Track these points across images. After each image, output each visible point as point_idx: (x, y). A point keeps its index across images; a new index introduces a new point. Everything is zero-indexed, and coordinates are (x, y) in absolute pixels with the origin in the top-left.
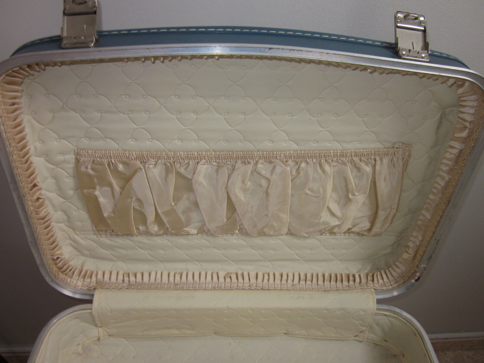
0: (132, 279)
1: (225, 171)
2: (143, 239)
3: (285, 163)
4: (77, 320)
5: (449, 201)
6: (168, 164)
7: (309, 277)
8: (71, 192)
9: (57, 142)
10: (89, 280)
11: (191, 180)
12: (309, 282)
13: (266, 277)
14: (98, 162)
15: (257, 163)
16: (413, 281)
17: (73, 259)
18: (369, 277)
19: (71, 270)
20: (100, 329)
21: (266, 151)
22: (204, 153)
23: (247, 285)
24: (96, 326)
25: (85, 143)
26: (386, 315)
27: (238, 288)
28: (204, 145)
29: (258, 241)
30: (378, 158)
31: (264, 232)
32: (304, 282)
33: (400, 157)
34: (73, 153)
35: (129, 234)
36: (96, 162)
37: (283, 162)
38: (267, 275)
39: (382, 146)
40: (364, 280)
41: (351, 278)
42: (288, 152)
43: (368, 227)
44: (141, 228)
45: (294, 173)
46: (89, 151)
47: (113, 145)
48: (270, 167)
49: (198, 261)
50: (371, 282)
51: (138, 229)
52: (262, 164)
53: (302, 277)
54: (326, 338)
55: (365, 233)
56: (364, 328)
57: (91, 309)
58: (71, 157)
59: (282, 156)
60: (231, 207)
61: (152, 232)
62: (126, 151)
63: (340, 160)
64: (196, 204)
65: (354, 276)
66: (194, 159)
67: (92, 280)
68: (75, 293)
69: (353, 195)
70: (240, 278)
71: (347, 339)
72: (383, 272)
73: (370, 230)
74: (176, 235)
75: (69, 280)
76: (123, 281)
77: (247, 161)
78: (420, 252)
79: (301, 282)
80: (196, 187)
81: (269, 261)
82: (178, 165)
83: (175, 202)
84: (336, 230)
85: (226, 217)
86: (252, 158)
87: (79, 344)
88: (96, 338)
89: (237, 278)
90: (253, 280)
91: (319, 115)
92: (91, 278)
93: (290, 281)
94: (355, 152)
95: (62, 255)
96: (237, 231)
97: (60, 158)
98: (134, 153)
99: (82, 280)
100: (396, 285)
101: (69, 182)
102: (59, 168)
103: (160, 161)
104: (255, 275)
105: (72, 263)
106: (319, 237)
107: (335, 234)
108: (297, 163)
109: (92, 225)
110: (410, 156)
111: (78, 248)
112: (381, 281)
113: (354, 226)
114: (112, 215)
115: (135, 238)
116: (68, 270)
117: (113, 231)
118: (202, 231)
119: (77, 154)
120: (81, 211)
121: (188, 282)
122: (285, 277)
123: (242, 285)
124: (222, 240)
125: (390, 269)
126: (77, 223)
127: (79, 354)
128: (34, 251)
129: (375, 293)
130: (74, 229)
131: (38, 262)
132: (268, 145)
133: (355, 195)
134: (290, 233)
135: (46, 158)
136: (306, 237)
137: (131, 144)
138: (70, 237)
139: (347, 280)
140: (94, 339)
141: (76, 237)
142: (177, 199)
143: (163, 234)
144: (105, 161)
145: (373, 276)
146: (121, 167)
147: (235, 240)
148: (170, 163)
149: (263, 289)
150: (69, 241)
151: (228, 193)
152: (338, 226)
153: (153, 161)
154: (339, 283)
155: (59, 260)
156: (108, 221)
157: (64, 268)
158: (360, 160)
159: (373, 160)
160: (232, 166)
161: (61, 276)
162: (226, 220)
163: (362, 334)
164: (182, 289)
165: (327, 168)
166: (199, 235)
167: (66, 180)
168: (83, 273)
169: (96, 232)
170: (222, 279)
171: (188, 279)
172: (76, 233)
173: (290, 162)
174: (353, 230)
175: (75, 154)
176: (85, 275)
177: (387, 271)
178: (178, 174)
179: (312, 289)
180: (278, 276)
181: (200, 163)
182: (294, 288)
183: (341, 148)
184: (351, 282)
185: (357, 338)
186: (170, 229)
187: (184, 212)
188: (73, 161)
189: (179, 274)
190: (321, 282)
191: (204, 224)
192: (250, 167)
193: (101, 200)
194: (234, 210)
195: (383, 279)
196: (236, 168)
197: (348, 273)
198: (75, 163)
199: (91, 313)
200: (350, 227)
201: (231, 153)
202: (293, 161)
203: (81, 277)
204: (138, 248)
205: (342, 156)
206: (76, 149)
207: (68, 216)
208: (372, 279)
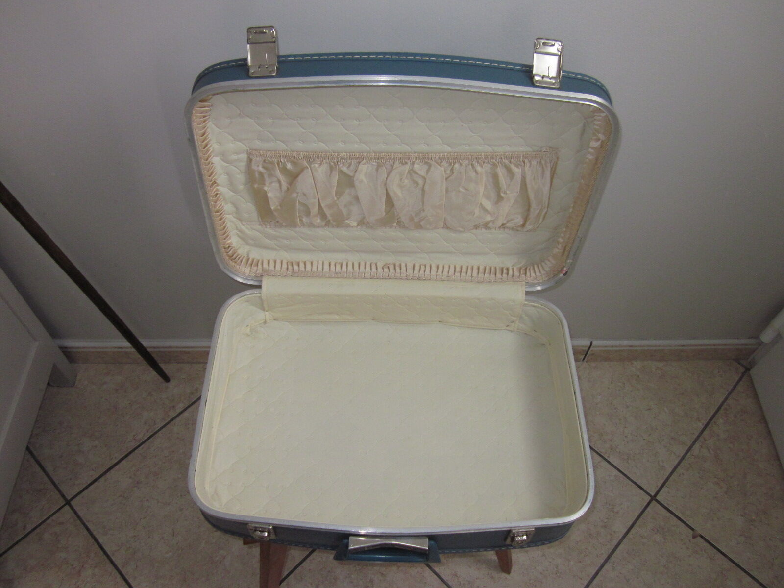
0: (296, 267)
1: (384, 171)
2: (306, 231)
3: (440, 164)
4: (247, 303)
5: (588, 202)
6: (332, 164)
7: (464, 269)
8: (241, 187)
9: (232, 143)
10: (255, 268)
11: (353, 177)
12: (463, 274)
13: (423, 268)
14: (269, 161)
15: (413, 163)
16: (561, 275)
17: (239, 248)
18: (522, 271)
19: (239, 259)
20: (267, 313)
21: (422, 153)
22: (365, 154)
23: (404, 275)
24: (263, 309)
25: (258, 144)
26: (534, 306)
27: (395, 278)
28: (365, 147)
29: (416, 234)
30: (526, 161)
31: (421, 226)
32: (459, 274)
33: (548, 161)
34: (245, 153)
35: (292, 224)
36: (266, 161)
37: (437, 163)
38: (424, 267)
39: (531, 150)
40: (517, 274)
41: (505, 271)
42: (442, 154)
43: (522, 223)
44: (305, 219)
45: (448, 172)
46: (261, 152)
47: (283, 146)
48: (426, 167)
49: (357, 251)
50: (524, 276)
51: (301, 220)
52: (418, 164)
53: (458, 269)
54: (477, 327)
55: (519, 229)
56: (514, 318)
57: (261, 294)
58: (244, 156)
59: (437, 157)
60: (390, 202)
61: (315, 224)
62: (294, 152)
63: (491, 161)
64: (357, 199)
65: (508, 269)
66: (356, 159)
67: (258, 268)
68: (244, 279)
69: (505, 193)
70: (397, 268)
71: (499, 329)
72: (536, 266)
73: (523, 226)
74: (338, 226)
75: (238, 266)
76: (287, 269)
77: (405, 161)
78: (568, 249)
79: (456, 274)
80: (357, 183)
81: (426, 253)
82: (341, 165)
83: (338, 197)
84: (490, 225)
85: (385, 211)
86: (409, 159)
87: (248, 326)
88: (263, 321)
89: (395, 269)
90: (410, 271)
91: (470, 122)
92: (257, 266)
93: (445, 273)
94: (504, 155)
95: (232, 244)
96: (395, 224)
97: (235, 157)
98: (301, 153)
99: (250, 268)
100: (547, 279)
101: (240, 178)
102: (233, 166)
103: (325, 161)
104: (412, 267)
105: (240, 252)
106: (474, 231)
107: (490, 228)
108: (450, 164)
109: (258, 218)
110: (558, 158)
111: (244, 238)
112: (533, 274)
113: (508, 222)
114: (279, 207)
115: (298, 229)
116: (237, 258)
117: (278, 222)
118: (362, 223)
119: (249, 154)
120: (249, 204)
121: (348, 271)
122: (440, 269)
123: (399, 275)
124: (380, 232)
125: (543, 264)
126: (245, 214)
127: (248, 335)
128: (212, 241)
129: (526, 285)
130: (241, 220)
131: (214, 250)
132: (424, 148)
133: (507, 194)
134: (446, 227)
135: (222, 158)
136: (461, 232)
137: (300, 145)
138: (237, 227)
139: (501, 272)
140: (261, 322)
141: (242, 227)
142: (339, 194)
143: (326, 225)
144: (276, 160)
145: (526, 269)
146: (289, 166)
147: (393, 232)
148: (334, 162)
149: (419, 279)
150: (235, 231)
151: (386, 190)
152: (493, 221)
153: (319, 161)
154: (493, 276)
155: (230, 248)
156: (275, 213)
157: (234, 256)
158: (510, 162)
159: (522, 162)
160: (391, 165)
161: (232, 263)
162: (384, 214)
163: (513, 324)
164: (343, 277)
165: (479, 168)
166: (359, 227)
167: (238, 176)
168: (250, 262)
169: (261, 223)
170: (380, 270)
171: (349, 269)
172: (242, 223)
173: (445, 163)
174: (508, 225)
175: (247, 154)
176: (253, 263)
177: (540, 265)
178: (341, 172)
179: (466, 281)
180: (434, 268)
181: (361, 163)
182: (448, 279)
183: (492, 151)
184: (505, 275)
185: (507, 328)
186: (331, 222)
187: (346, 206)
188: (245, 159)
189: (339, 263)
190: (475, 274)
191: (364, 217)
192: (407, 167)
193: (270, 195)
194: (393, 205)
195: (535, 272)
196: (394, 167)
197: (503, 266)
198: (247, 161)
199: (260, 298)
200: (505, 222)
201: (389, 154)
202: (447, 162)
203: (248, 265)
204: (300, 238)
205: (493, 158)
206: (248, 149)
207: (237, 208)
208: (524, 272)
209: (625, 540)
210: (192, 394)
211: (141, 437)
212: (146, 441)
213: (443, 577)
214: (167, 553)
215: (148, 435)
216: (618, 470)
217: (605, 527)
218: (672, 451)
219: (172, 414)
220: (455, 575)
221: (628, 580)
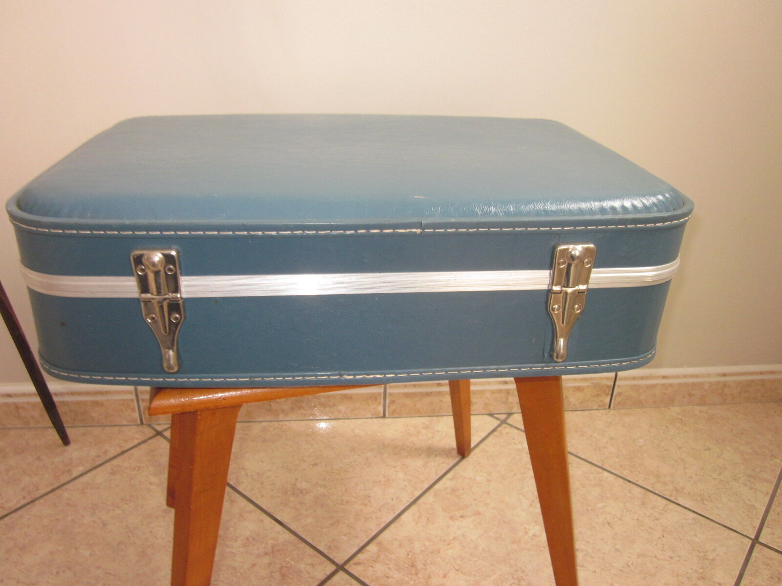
210: (99, 456)
211: (13, 504)
212: (18, 509)
215: (23, 502)
216: (694, 512)
217: (703, 578)
218: (756, 489)
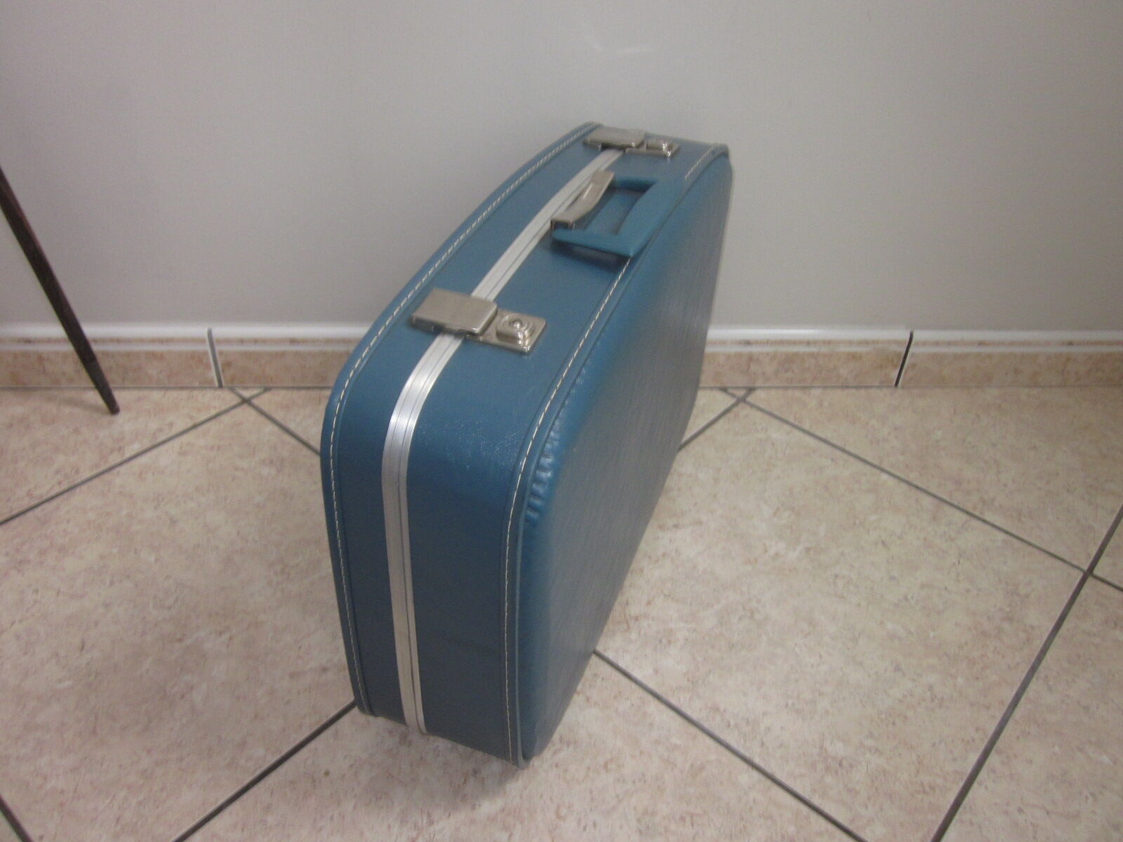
209: (1057, 640)
210: (161, 430)
211: (44, 491)
212: (52, 498)
213: (689, 712)
214: (60, 681)
215: (57, 490)
217: (1010, 619)
218: (1097, 504)
219: (115, 459)
220: (716, 709)
221: (1086, 708)
